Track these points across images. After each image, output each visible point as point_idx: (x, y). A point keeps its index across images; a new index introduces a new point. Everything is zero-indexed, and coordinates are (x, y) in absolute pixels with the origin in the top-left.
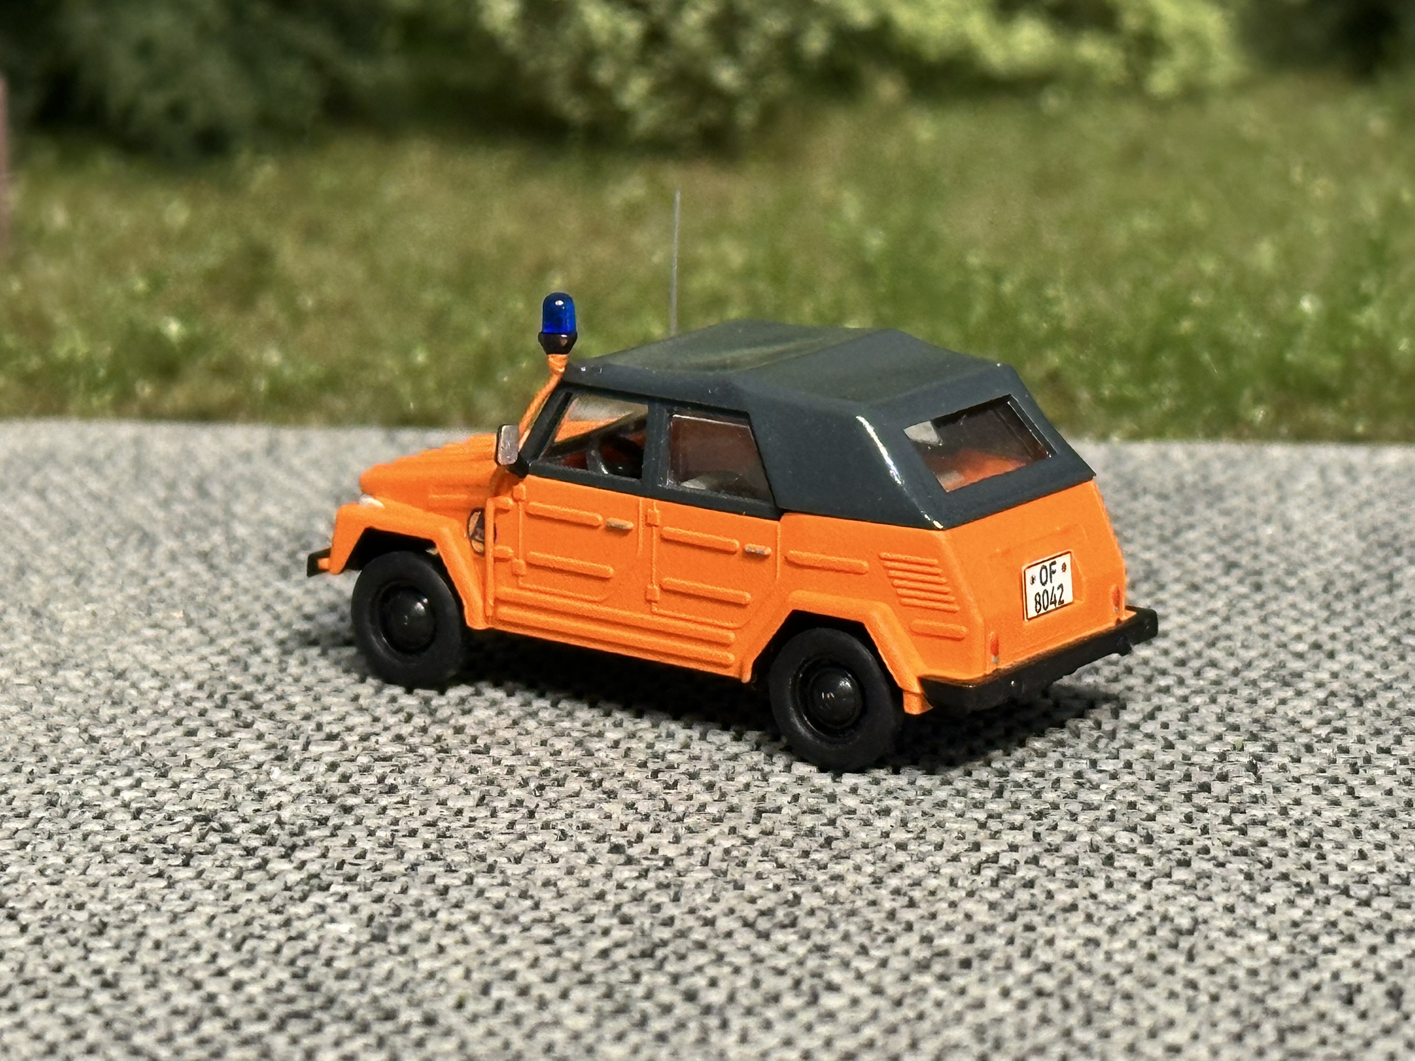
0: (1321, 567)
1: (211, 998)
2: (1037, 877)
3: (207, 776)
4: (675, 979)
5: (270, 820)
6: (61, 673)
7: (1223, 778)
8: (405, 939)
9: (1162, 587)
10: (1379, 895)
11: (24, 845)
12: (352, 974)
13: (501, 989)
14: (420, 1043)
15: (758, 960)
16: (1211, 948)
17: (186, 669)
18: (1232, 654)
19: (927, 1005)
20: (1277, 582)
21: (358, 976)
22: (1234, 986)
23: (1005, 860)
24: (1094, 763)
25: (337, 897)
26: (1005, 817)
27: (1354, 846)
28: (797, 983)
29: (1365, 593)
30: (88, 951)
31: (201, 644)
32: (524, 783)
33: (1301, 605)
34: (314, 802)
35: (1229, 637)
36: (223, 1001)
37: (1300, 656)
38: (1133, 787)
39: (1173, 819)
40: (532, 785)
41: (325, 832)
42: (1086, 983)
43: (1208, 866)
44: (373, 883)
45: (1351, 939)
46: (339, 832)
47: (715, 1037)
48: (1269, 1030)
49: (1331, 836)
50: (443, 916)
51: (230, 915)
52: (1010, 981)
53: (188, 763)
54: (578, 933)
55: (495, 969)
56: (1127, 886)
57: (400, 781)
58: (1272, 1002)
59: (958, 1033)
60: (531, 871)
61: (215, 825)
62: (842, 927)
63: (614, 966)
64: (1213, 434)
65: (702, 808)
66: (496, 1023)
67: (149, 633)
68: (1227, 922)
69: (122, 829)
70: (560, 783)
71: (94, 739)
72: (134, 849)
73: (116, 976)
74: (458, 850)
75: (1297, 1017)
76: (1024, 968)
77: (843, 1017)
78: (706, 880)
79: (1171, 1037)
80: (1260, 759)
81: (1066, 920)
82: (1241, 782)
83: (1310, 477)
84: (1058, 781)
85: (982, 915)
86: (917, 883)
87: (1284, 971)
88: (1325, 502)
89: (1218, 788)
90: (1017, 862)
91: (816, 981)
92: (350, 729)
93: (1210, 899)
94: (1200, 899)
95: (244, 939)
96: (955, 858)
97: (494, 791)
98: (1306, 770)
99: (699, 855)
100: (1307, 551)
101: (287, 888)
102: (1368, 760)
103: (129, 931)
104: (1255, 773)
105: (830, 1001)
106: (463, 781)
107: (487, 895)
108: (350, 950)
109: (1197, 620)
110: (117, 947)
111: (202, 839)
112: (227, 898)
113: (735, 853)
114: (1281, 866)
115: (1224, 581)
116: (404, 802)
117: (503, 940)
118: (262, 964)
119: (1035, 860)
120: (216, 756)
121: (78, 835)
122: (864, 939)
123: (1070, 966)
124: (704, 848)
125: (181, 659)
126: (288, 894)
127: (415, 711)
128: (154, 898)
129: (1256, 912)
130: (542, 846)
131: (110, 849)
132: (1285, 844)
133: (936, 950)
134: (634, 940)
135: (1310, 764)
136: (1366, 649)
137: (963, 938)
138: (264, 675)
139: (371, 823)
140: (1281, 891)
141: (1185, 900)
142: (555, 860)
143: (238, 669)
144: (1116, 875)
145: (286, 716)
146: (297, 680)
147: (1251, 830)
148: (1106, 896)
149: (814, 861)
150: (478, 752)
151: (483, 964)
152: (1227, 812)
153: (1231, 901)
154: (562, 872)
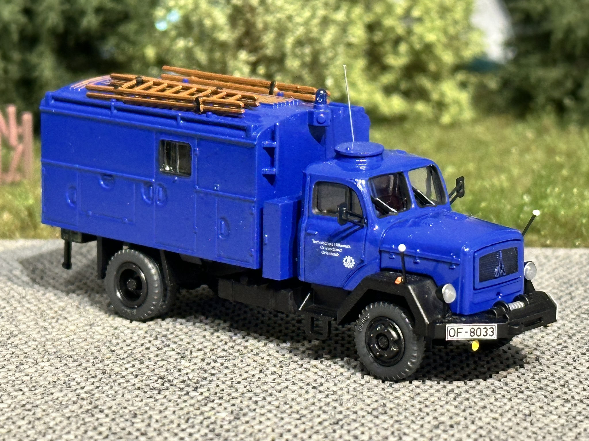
3: (158, 363)
5: (185, 378)
6: (93, 328)
7: (528, 363)
8: (247, 419)
11: (98, 387)
12: (231, 430)
15: (376, 425)
16: (538, 421)
21: (233, 431)
23: (457, 391)
27: (581, 386)
28: (393, 433)
29: (563, 300)
30: (133, 423)
32: (275, 366)
41: (206, 382)
43: (530, 393)
49: (572, 383)
50: (257, 410)
51: (181, 411)
53: (149, 359)
60: (286, 395)
62: (404, 414)
63: (325, 428)
65: (342, 374)
68: (542, 412)
69: (132, 381)
71: (112, 351)
72: (139, 388)
73: (145, 431)
76: (473, 427)
80: (539, 357)
81: (484, 411)
82: (535, 364)
84: (468, 364)
85: (453, 410)
86: (427, 399)
90: (461, 392)
91: (399, 432)
93: (533, 404)
95: (188, 419)
96: (438, 391)
98: (557, 360)
99: (345, 390)
101: (198, 401)
102: (578, 357)
104: (539, 361)
106: (252, 365)
107: (272, 403)
108: (228, 422)
110: (143, 421)
113: (358, 389)
114: (556, 393)
116: (233, 372)
117: (282, 419)
118: (197, 427)
119: (467, 391)
121: (117, 384)
122: (412, 418)
123: (490, 427)
126: (200, 403)
127: (228, 341)
128: (151, 405)
130: (287, 387)
131: (130, 388)
132: (556, 385)
134: (330, 418)
135: (559, 359)
136: (568, 319)
141: (525, 404)
142: (293, 392)
143: (158, 327)
144: (498, 396)
145: (180, 343)
146: (181, 330)
147: (542, 381)
148: (495, 403)
149: (388, 392)
150: (255, 355)
151: (278, 427)
152: (532, 375)
153: (541, 405)
154: (297, 396)
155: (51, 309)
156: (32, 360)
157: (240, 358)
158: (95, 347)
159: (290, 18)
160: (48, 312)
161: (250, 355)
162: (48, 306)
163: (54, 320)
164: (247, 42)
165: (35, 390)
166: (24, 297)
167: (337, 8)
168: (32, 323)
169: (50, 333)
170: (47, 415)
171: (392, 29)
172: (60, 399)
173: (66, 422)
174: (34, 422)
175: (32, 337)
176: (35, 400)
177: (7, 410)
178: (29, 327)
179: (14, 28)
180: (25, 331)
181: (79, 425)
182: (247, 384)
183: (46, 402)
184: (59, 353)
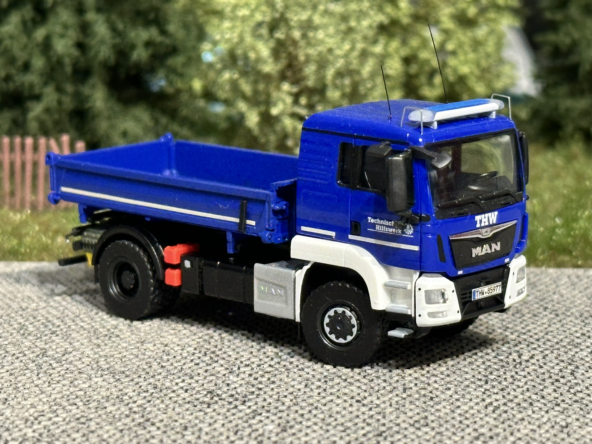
0: (577, 309)
3: (207, 378)
6: (144, 345)
7: (563, 377)
8: (293, 431)
9: (523, 315)
11: (149, 401)
15: (418, 437)
18: (554, 337)
20: (563, 313)
23: (495, 404)
24: (517, 373)
26: (491, 390)
30: (183, 436)
32: (319, 380)
33: (574, 321)
35: (552, 332)
37: (578, 338)
38: (532, 380)
39: (550, 390)
40: (323, 381)
41: (255, 396)
43: (566, 406)
50: (304, 423)
51: (230, 423)
60: (331, 408)
65: (384, 388)
67: (172, 332)
68: (578, 424)
69: (183, 396)
70: (332, 380)
71: (162, 367)
72: (189, 402)
78: (393, 411)
80: (574, 371)
81: (522, 423)
82: (570, 378)
83: (565, 279)
84: (505, 379)
85: (492, 422)
88: (573, 287)
89: (562, 380)
90: (499, 405)
93: (569, 416)
96: (477, 404)
99: (388, 403)
100: (571, 303)
103: (196, 429)
104: (573, 375)
107: (318, 416)
108: (275, 434)
109: (539, 326)
110: (193, 433)
111: (212, 398)
113: (400, 402)
115: (545, 313)
116: (279, 386)
117: (328, 431)
118: (246, 439)
119: (505, 404)
120: (208, 372)
121: (167, 398)
122: (453, 430)
123: (528, 438)
126: (247, 416)
128: (201, 418)
129: (587, 420)
130: (332, 401)
131: (181, 402)
134: (373, 430)
137: (488, 429)
141: (561, 417)
142: (338, 405)
143: (207, 343)
144: (535, 409)
145: (229, 359)
146: (229, 347)
147: (577, 394)
148: (533, 416)
149: (428, 405)
150: (300, 370)
151: (323, 439)
152: (568, 388)
153: (577, 417)
154: (342, 409)
155: (104, 327)
156: (85, 376)
157: (286, 372)
158: (147, 363)
159: (330, 50)
160: (101, 330)
161: (295, 370)
162: (101, 324)
163: (107, 338)
164: (289, 74)
165: (89, 404)
166: (77, 316)
167: (375, 42)
168: (86, 341)
169: (103, 350)
170: (101, 428)
171: (427, 62)
172: (114, 413)
173: (118, 435)
174: (88, 434)
175: (86, 353)
176: (89, 414)
177: (62, 423)
178: (83, 344)
179: (67, 61)
180: (79, 349)
181: (131, 437)
182: (293, 398)
183: (100, 416)
184: (112, 369)
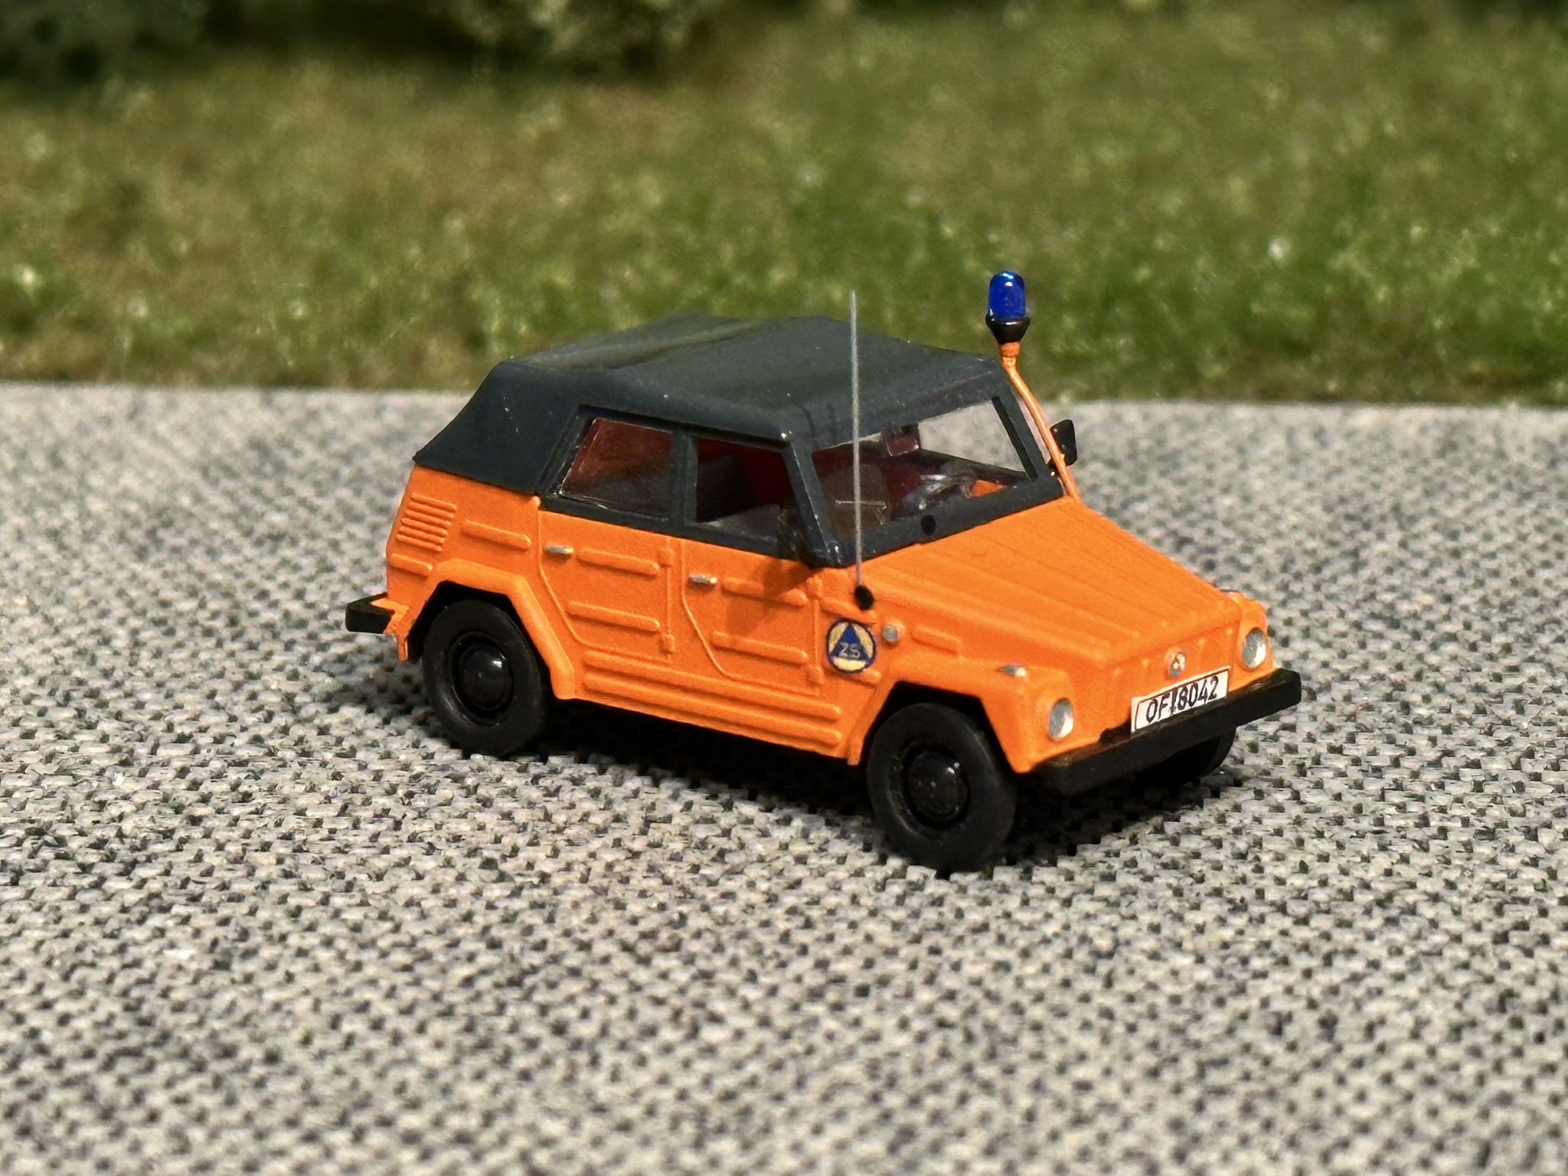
1: (34, 1033)
2: (946, 894)
4: (544, 1010)
10: (1319, 912)
13: (351, 1022)
14: (260, 1084)
17: (27, 662)
19: (817, 1039)
22: (1153, 1015)
25: (179, 920)
31: (43, 635)
34: (160, 813)
36: (47, 1037)
42: (991, 1013)
44: (219, 904)
45: (1284, 962)
46: (186, 847)
47: (583, 1076)
48: (1188, 1065)
52: (909, 1010)
54: (441, 958)
55: (346, 1000)
56: (1044, 904)
57: (255, 788)
58: (1195, 1033)
59: (850, 1070)
61: (48, 838)
64: (1172, 392)
66: (344, 1060)
74: (315, 867)
75: (1220, 1050)
77: (725, 1051)
79: (1081, 1072)
87: (1209, 998)
92: (203, 730)
94: (1123, 918)
97: (358, 799)
105: (712, 1034)
112: (57, 921)
124: (584, 863)
125: (20, 652)
133: (832, 976)
138: (113, 669)
139: (220, 836)
140: (1213, 908)
